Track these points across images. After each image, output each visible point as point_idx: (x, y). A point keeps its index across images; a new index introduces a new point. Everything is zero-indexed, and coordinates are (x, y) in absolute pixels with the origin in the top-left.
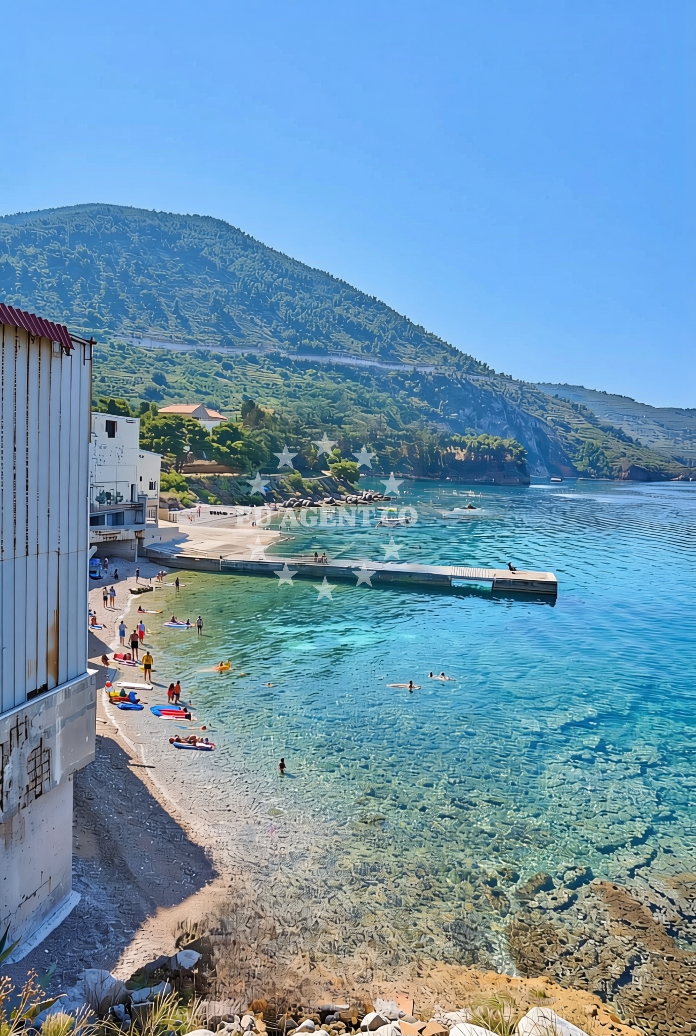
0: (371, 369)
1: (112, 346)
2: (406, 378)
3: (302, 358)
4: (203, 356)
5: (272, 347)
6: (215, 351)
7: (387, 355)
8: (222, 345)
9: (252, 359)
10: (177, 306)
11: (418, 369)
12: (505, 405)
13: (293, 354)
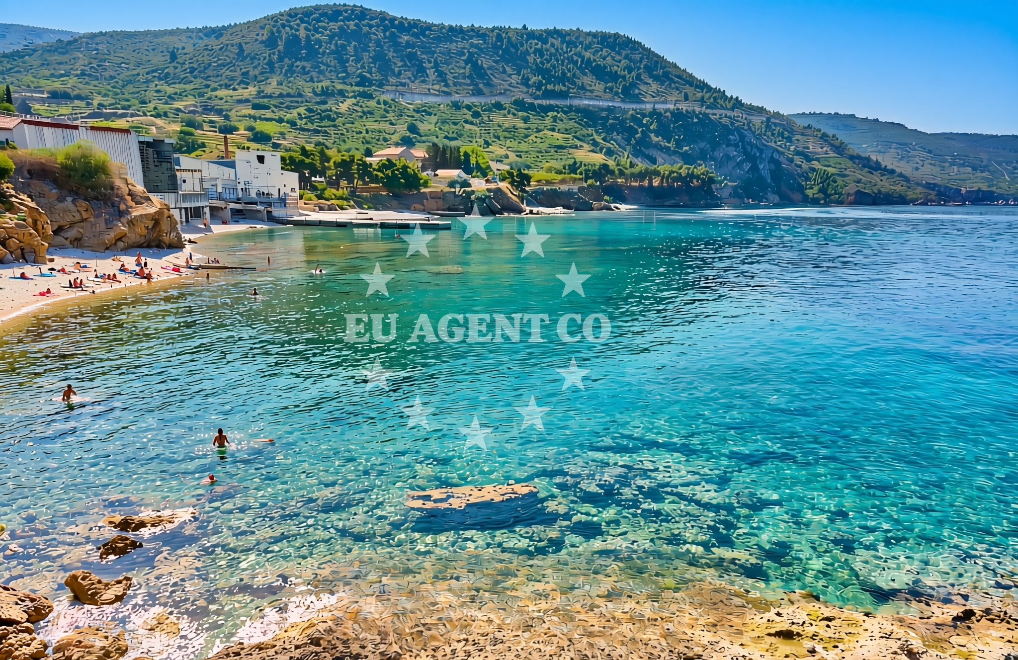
0: (610, 110)
1: (378, 103)
2: (644, 115)
3: (544, 102)
4: (457, 106)
5: (519, 94)
6: (468, 101)
7: (629, 94)
8: (473, 94)
9: (499, 106)
10: (436, 61)
11: (657, 106)
12: (742, 137)
13: (537, 98)
